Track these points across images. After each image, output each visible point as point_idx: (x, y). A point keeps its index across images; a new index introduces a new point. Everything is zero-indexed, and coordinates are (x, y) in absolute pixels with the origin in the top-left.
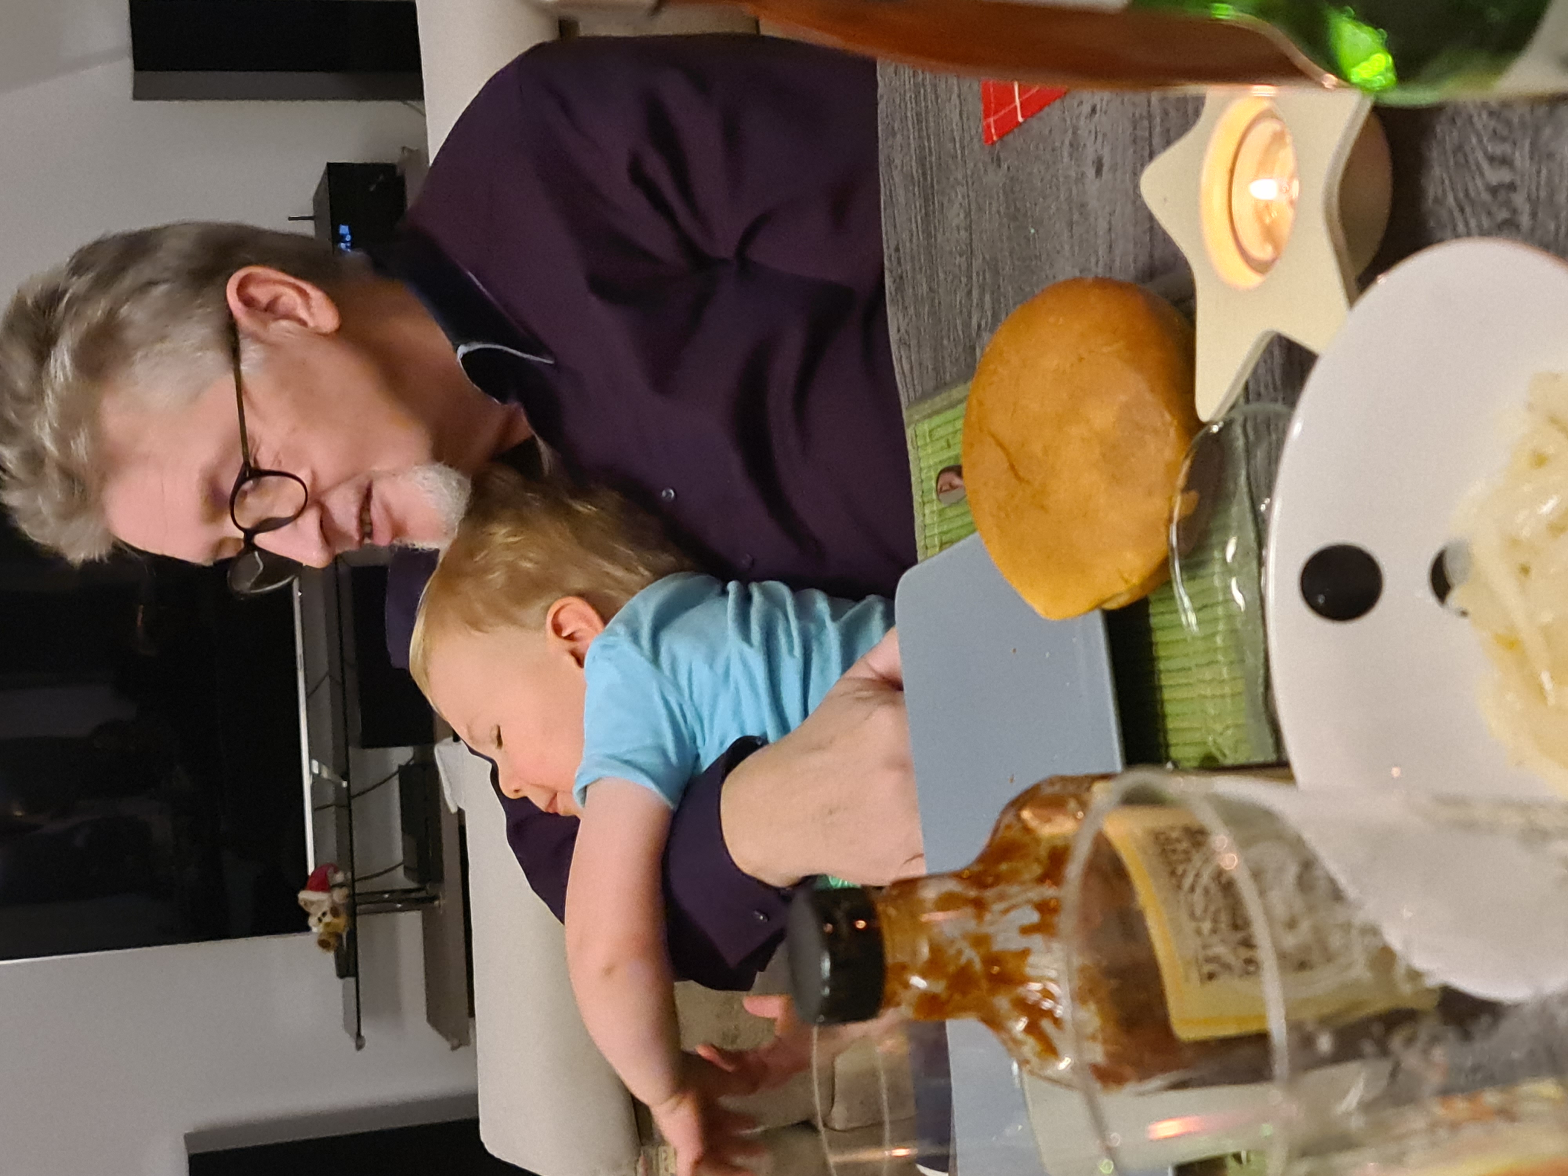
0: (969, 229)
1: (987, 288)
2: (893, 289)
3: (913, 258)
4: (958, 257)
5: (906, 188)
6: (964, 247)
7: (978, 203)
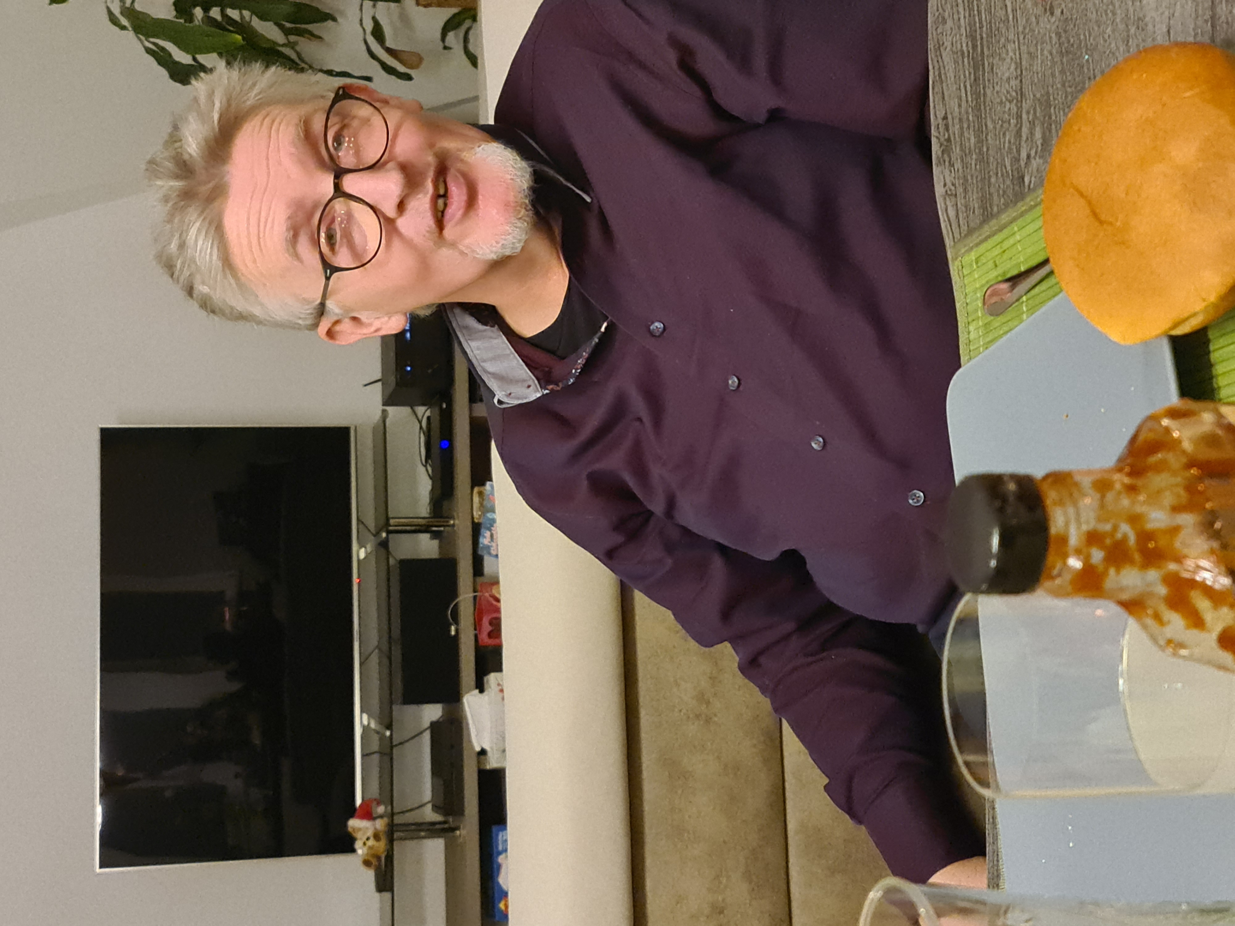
0: (1020, 77)
1: (1036, 122)
2: (940, 153)
3: (960, 120)
4: (1008, 104)
5: (956, 62)
6: (1014, 94)
7: (1030, 53)
